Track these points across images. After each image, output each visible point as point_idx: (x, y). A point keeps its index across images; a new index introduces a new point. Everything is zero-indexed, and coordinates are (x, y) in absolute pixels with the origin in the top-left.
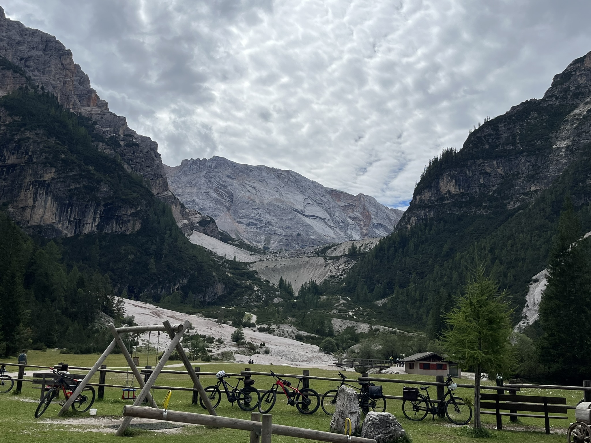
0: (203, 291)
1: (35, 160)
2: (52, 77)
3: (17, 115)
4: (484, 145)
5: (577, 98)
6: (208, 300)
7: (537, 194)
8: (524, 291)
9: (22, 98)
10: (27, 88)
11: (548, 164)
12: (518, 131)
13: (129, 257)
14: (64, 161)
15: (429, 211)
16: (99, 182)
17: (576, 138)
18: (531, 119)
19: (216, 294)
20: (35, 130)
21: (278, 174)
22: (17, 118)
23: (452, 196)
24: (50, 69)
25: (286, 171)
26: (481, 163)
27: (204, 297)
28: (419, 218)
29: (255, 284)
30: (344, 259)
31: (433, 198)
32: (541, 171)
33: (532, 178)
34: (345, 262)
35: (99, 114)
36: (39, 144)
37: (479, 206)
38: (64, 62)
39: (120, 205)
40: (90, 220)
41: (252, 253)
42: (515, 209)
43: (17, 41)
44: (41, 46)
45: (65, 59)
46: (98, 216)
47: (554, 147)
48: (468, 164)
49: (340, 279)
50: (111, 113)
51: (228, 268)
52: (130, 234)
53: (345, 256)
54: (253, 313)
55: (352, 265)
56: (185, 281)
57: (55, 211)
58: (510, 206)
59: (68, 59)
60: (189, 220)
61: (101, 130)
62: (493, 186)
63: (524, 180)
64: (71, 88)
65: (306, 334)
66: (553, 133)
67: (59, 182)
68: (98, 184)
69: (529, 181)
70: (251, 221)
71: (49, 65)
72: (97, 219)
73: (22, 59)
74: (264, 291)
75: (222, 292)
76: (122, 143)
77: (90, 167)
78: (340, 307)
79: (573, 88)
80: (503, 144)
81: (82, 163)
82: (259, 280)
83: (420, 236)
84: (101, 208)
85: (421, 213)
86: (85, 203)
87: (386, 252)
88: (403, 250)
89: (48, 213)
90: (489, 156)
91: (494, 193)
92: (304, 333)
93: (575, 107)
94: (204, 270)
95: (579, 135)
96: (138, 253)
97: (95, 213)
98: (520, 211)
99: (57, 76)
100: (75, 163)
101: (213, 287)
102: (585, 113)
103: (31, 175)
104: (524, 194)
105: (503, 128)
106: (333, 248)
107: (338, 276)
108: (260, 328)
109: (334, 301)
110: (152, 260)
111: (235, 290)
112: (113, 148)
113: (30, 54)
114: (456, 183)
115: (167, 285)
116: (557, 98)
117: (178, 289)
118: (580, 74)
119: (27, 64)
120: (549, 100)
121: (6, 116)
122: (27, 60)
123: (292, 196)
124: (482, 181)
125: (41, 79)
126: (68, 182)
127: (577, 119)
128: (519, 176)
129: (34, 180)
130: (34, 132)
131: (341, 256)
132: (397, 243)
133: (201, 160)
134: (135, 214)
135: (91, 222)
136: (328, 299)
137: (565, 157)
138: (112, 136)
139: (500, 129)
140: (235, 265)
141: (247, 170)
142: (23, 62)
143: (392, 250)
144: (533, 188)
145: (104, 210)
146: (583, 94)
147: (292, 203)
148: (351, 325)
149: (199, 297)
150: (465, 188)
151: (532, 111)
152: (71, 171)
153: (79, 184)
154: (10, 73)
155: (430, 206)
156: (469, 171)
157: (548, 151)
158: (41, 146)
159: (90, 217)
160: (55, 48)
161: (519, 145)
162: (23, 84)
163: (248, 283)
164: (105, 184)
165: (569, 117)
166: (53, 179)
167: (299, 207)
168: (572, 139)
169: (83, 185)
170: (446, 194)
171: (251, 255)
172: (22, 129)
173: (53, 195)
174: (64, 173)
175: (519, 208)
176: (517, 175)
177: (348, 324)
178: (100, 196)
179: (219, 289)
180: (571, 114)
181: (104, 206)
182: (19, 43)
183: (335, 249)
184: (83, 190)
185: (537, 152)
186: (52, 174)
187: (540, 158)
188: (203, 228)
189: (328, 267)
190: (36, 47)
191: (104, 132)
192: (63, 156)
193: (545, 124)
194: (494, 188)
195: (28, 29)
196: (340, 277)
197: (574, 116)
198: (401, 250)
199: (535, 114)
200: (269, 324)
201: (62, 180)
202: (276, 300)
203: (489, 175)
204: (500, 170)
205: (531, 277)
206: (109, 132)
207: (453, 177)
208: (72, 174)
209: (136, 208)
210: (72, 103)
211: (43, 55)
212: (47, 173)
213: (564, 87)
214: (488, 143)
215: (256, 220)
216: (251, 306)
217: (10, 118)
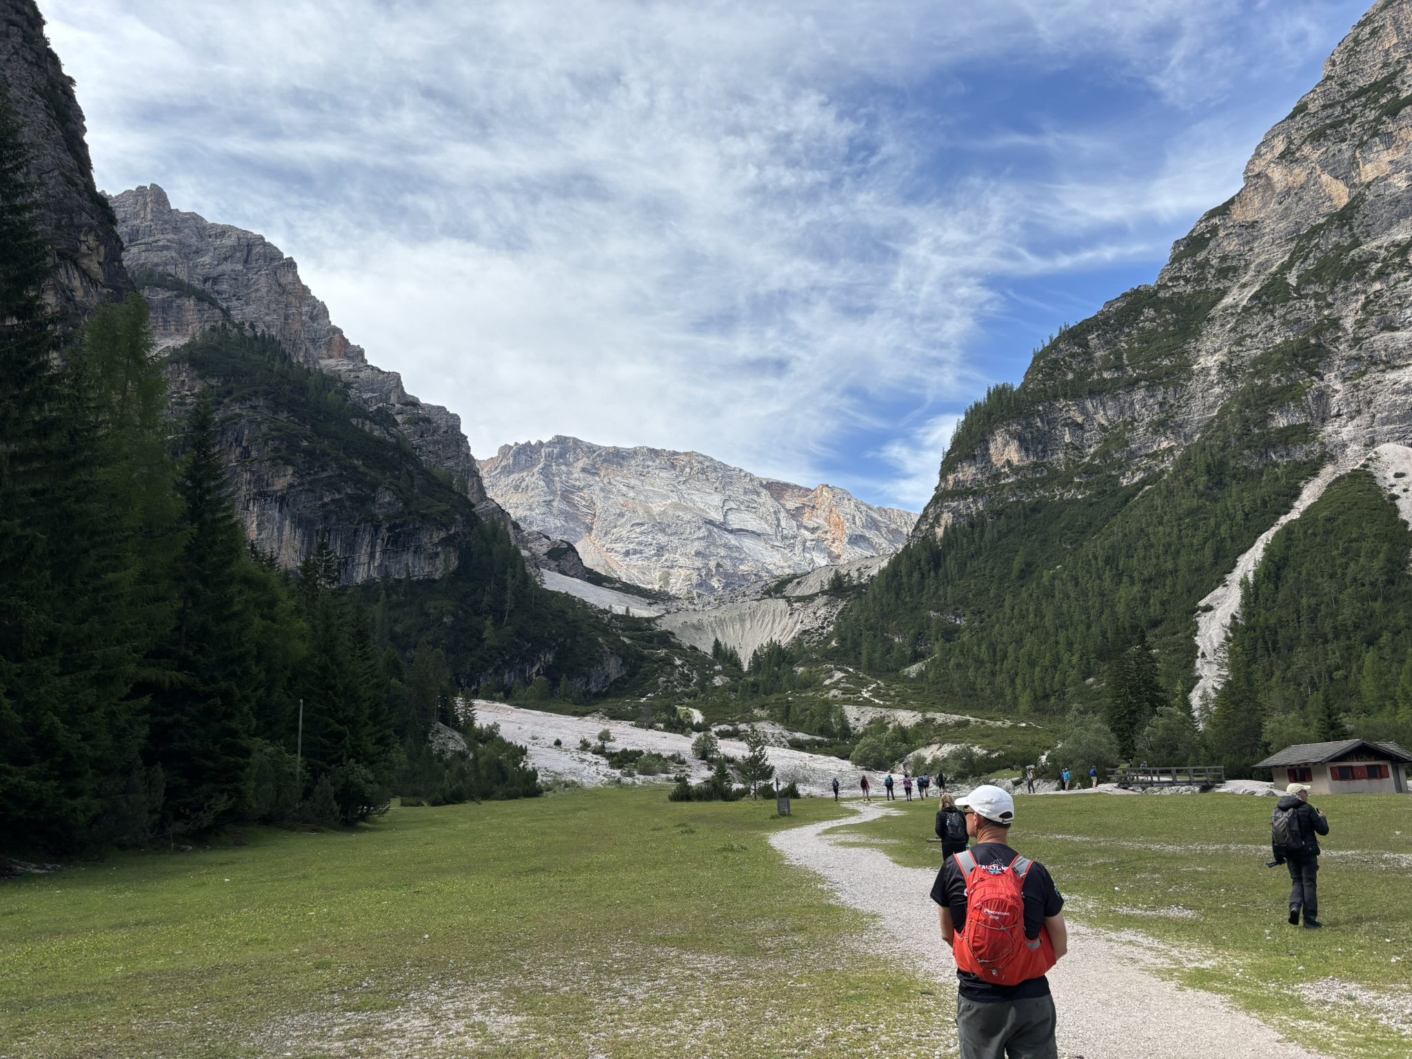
0: (584, 674)
1: (254, 454)
2: (263, 309)
3: (213, 376)
4: (1065, 374)
5: (1225, 277)
6: (594, 690)
7: (1173, 455)
8: (1189, 628)
9: (220, 344)
10: (224, 325)
11: (1188, 400)
12: (1123, 344)
13: (445, 620)
14: (309, 453)
15: (975, 502)
16: (374, 487)
17: (1234, 349)
18: (1143, 321)
19: (607, 677)
20: (250, 400)
21: (671, 460)
22: (213, 382)
23: (1015, 470)
24: (258, 294)
25: (686, 454)
26: (1064, 407)
27: (587, 683)
28: (955, 512)
29: (676, 654)
30: (822, 600)
31: (979, 476)
32: (1176, 413)
33: (1160, 427)
34: (826, 605)
35: (350, 371)
36: (259, 424)
37: (1066, 483)
38: (283, 281)
39: (417, 526)
40: (364, 558)
41: (651, 601)
42: (1137, 484)
43: (194, 248)
44: (238, 254)
45: (284, 276)
46: (378, 549)
47: (1195, 367)
48: (1039, 411)
49: (821, 634)
50: (373, 368)
51: (621, 629)
52: (441, 579)
53: (824, 593)
54: (691, 706)
55: (840, 607)
56: (550, 657)
57: (300, 545)
58: (1125, 481)
59: (291, 276)
60: (530, 549)
61: (359, 397)
62: (1090, 446)
63: (1147, 430)
64: (297, 326)
65: (807, 737)
66: (1189, 343)
67: (301, 491)
68: (374, 491)
69: (1156, 432)
70: (631, 546)
71: (256, 287)
72: (377, 555)
73: (206, 280)
74: (693, 667)
75: (618, 673)
76: (399, 418)
77: (356, 461)
78: (842, 685)
79: (1215, 261)
80: (1100, 370)
81: (341, 454)
82: (679, 646)
83: (965, 545)
84: (384, 533)
85: (959, 505)
86: (354, 527)
87: (905, 579)
88: (936, 573)
89: (287, 550)
90: (1076, 392)
91: (1093, 459)
92: (799, 735)
93: (1223, 293)
94: (582, 635)
95: (1239, 343)
96: (460, 612)
97: (373, 546)
98: (1147, 488)
99: (273, 306)
100: (329, 455)
101: (602, 664)
102: (1245, 303)
103: (249, 483)
104: (1147, 456)
105: (1096, 341)
106: (796, 580)
107: (817, 630)
108: (720, 731)
109: (823, 676)
110: (488, 623)
111: (641, 667)
112: (385, 429)
113: (220, 269)
114: (1021, 446)
115: (519, 667)
116: (1187, 281)
117: (538, 673)
118: (1227, 235)
119: (216, 288)
120: (1173, 286)
121: (193, 379)
122: (216, 280)
123: (701, 498)
124: (1067, 438)
125: (244, 314)
126: (318, 490)
127: (1232, 314)
128: (1136, 424)
129: (255, 491)
130: (248, 404)
131: (816, 595)
132: (923, 563)
133: (533, 443)
134: (445, 542)
135: (367, 561)
136: (810, 672)
137: (1218, 383)
138: (379, 408)
139: (1090, 343)
140: (629, 622)
141: (617, 456)
142: (209, 285)
143: (916, 575)
144: (1165, 445)
145: (389, 537)
146: (1235, 269)
147: (703, 510)
148: (878, 716)
149: (578, 683)
150: (1037, 453)
151: (1144, 307)
152: (323, 470)
153: (339, 493)
154: (192, 302)
155: (976, 491)
156: (1042, 421)
157: (1184, 376)
158: (264, 428)
159: (363, 551)
160: (265, 257)
161: (1129, 368)
162: (217, 321)
163: (662, 652)
164: (387, 489)
165: (1215, 312)
166: (291, 486)
167: (717, 516)
168: (1226, 350)
169: (347, 494)
170: (1003, 467)
171: (650, 604)
172: (226, 401)
173: (293, 516)
174: (309, 474)
175: (1143, 482)
176: (1131, 423)
177: (870, 714)
178: (379, 513)
179: (613, 668)
180: (1219, 306)
181: (389, 529)
182: (197, 252)
183: (799, 583)
184: (348, 504)
185: (1165, 380)
186: (289, 477)
187: (1171, 389)
188: (556, 563)
189: (796, 615)
190: (231, 256)
191: (365, 401)
192: (305, 443)
193: (1171, 328)
194: (1092, 450)
195: (213, 226)
196: (820, 631)
197: (1225, 309)
198: (932, 574)
199: (1149, 312)
200: (732, 723)
201: (307, 487)
202: (718, 681)
203: (1080, 426)
204: (1101, 418)
205: (1195, 603)
206: (374, 401)
207: (1013, 435)
208: (324, 475)
209: (448, 530)
210: (302, 354)
211: (245, 271)
212: (279, 477)
213: (1198, 260)
214: (1073, 371)
215: (640, 543)
216: (677, 693)
217: (202, 382)
